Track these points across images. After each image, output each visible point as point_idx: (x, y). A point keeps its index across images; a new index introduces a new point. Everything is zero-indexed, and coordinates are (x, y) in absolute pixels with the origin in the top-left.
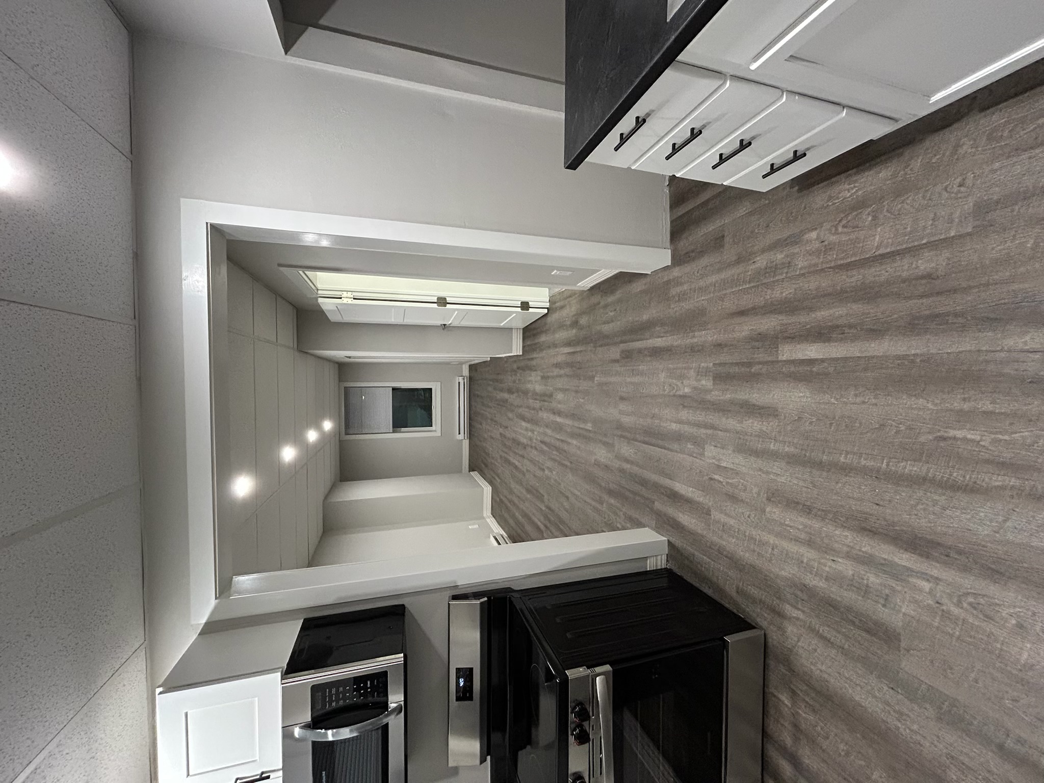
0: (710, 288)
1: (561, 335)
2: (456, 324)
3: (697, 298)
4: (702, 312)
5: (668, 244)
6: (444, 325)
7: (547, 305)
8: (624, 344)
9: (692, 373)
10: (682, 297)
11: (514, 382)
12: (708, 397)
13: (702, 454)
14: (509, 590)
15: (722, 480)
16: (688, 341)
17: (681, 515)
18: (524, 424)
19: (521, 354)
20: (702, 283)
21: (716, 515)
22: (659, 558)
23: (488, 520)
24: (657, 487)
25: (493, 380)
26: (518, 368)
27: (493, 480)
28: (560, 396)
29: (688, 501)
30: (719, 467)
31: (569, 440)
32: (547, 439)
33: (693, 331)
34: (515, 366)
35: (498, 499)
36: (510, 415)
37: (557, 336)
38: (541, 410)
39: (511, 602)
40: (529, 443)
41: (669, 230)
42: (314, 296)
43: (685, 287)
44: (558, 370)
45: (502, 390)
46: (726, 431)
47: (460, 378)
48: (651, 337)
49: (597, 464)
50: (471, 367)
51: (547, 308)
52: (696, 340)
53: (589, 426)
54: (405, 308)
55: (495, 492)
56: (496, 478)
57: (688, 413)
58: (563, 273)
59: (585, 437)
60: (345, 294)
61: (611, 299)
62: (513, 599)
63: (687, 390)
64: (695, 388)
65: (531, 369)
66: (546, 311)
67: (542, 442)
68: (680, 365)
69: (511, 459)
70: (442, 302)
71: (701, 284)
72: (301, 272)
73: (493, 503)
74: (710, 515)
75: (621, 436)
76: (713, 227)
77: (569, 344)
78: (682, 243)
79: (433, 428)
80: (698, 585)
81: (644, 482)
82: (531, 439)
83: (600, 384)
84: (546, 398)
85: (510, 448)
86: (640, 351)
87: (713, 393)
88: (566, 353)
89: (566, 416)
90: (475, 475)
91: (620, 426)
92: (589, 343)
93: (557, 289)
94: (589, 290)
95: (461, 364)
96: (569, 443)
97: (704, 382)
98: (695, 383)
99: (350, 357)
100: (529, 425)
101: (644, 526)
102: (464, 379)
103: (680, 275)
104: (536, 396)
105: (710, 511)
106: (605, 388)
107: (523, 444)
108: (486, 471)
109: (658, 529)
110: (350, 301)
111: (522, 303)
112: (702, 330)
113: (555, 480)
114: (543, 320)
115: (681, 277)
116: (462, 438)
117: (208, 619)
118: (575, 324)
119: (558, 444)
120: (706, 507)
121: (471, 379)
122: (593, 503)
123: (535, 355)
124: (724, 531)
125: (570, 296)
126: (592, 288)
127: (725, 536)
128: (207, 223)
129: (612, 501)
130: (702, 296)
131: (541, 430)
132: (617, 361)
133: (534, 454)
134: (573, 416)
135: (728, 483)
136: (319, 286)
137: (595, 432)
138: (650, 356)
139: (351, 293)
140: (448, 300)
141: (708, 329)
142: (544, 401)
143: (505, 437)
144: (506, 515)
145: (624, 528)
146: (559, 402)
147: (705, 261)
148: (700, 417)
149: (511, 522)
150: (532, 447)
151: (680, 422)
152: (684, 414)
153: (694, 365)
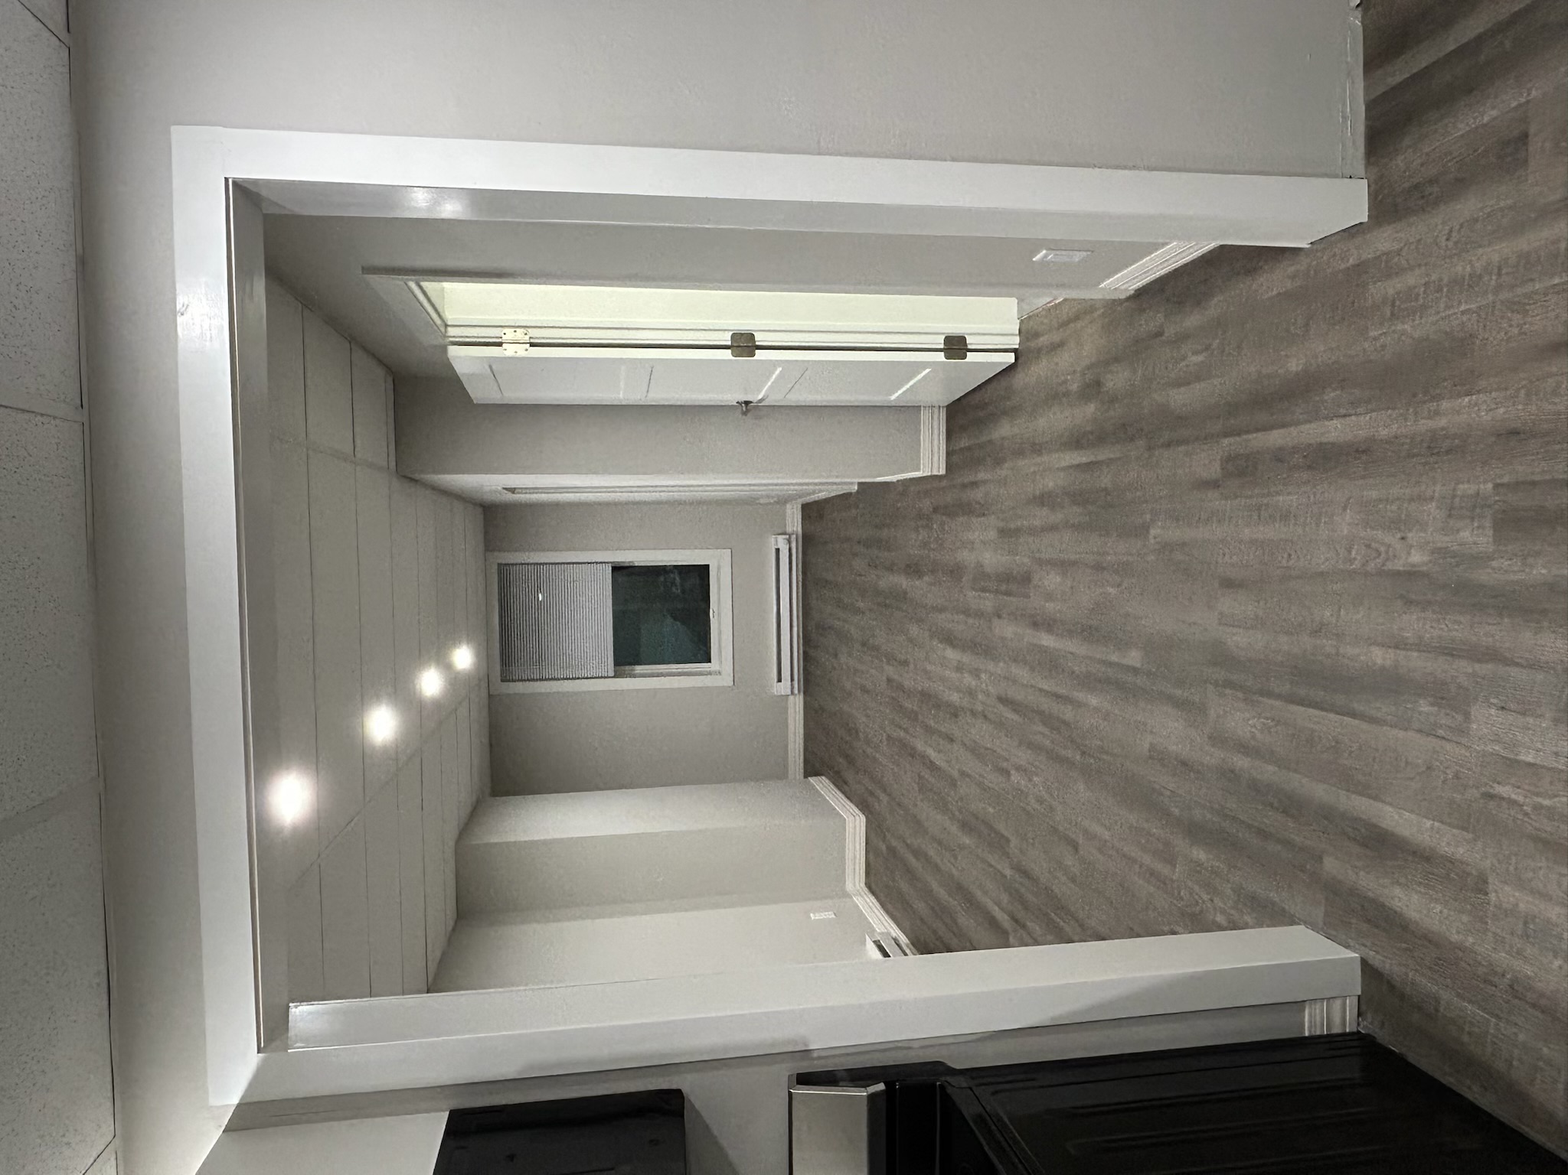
0: (1486, 278)
1: (1058, 420)
2: (776, 399)
3: (1448, 307)
4: (1463, 344)
5: (1360, 167)
6: (747, 403)
7: (1015, 342)
8: (1232, 440)
9: (1433, 511)
10: (1400, 308)
11: (925, 545)
12: (1483, 576)
13: (1462, 731)
14: (937, 1068)
15: (1521, 799)
16: (1425, 425)
17: (1397, 891)
18: (951, 654)
19: (942, 472)
20: (1461, 268)
21: (1503, 894)
22: (1337, 1005)
23: (858, 900)
24: (1328, 817)
25: (868, 543)
26: (936, 510)
27: (870, 799)
28: (1052, 580)
29: (1424, 857)
30: (1513, 764)
31: (1080, 695)
32: (1014, 693)
33: (1436, 398)
34: (926, 504)
35: (884, 848)
36: (914, 630)
37: (1042, 422)
38: (999, 617)
39: (946, 1098)
40: (965, 703)
41: (1361, 128)
42: (440, 341)
43: (1412, 279)
44: (1045, 511)
45: (890, 569)
46: (1533, 666)
47: (781, 538)
48: (1315, 416)
49: (1158, 756)
50: (806, 508)
51: (1015, 351)
52: (1443, 422)
53: (1134, 658)
54: (652, 364)
55: (875, 830)
56: (878, 792)
57: (1418, 619)
58: (1063, 257)
59: (1120, 686)
60: (509, 335)
61: (1193, 320)
62: (949, 1090)
63: (1417, 558)
64: (1441, 552)
65: (967, 509)
66: (1010, 358)
67: (1003, 700)
68: (1395, 491)
69: (920, 745)
70: (744, 344)
71: (1459, 268)
72: (412, 285)
73: (871, 857)
74: (1486, 894)
75: (1229, 684)
76: (1494, 113)
77: (1076, 441)
78: (1400, 161)
79: (714, 665)
80: (1452, 1080)
81: (1292, 806)
82: (971, 693)
83: (1166, 547)
84: (1014, 587)
85: (913, 716)
86: (1279, 456)
87: (1494, 564)
88: (1063, 469)
89: (1071, 634)
90: (822, 785)
91: (1221, 657)
92: (1132, 439)
93: (1042, 300)
94: (1128, 299)
95: (783, 501)
96: (1078, 705)
97: (1465, 535)
98: (1443, 541)
99: (513, 490)
100: (966, 658)
101: (1292, 922)
102: (789, 541)
103: (1396, 246)
104: (983, 580)
105: (1486, 882)
106: (1179, 556)
107: (949, 705)
108: (849, 775)
109: (1330, 929)
110: (521, 351)
111: (949, 340)
112: (1459, 395)
113: (1040, 801)
114: (1004, 382)
115: (1399, 253)
116: (786, 689)
117: (243, 1097)
118: (1092, 389)
119: (1046, 704)
120: (1474, 872)
121: (808, 541)
122: (1147, 859)
123: (982, 475)
124: (1528, 937)
125: (1077, 318)
126: (1141, 293)
127: (1529, 951)
128: (226, 179)
129: (1200, 854)
130: (1460, 303)
131: (1000, 668)
132: (1214, 484)
133: (980, 732)
134: (1088, 632)
135: (1537, 808)
136: (450, 316)
137: (1149, 674)
138: (1310, 467)
139: (522, 330)
140: (760, 339)
141: (1479, 392)
142: (1008, 593)
143: (900, 687)
144: (904, 886)
145: (1234, 926)
146: (1049, 597)
147: (1469, 206)
148: (1457, 628)
149: (920, 906)
150: (973, 713)
151: (1399, 644)
152: (1412, 624)
153: (1438, 488)
